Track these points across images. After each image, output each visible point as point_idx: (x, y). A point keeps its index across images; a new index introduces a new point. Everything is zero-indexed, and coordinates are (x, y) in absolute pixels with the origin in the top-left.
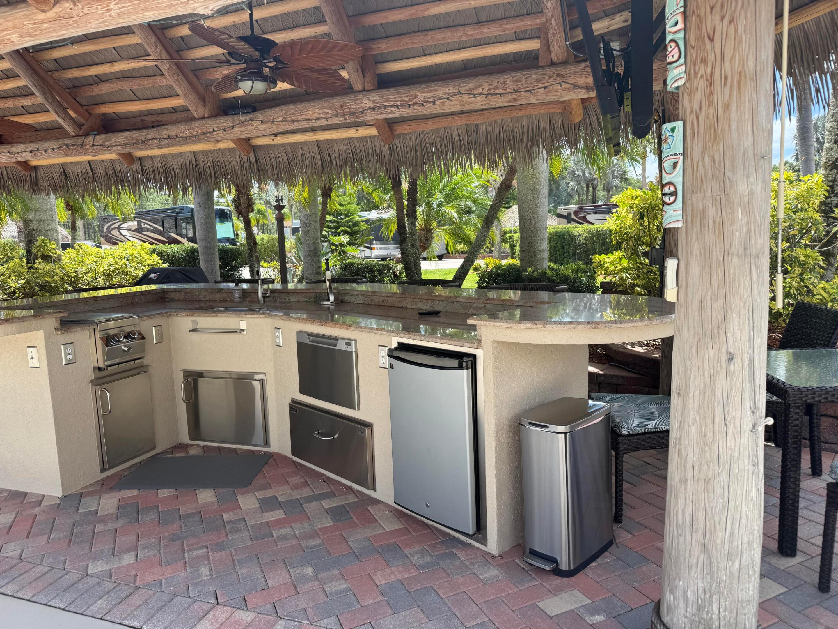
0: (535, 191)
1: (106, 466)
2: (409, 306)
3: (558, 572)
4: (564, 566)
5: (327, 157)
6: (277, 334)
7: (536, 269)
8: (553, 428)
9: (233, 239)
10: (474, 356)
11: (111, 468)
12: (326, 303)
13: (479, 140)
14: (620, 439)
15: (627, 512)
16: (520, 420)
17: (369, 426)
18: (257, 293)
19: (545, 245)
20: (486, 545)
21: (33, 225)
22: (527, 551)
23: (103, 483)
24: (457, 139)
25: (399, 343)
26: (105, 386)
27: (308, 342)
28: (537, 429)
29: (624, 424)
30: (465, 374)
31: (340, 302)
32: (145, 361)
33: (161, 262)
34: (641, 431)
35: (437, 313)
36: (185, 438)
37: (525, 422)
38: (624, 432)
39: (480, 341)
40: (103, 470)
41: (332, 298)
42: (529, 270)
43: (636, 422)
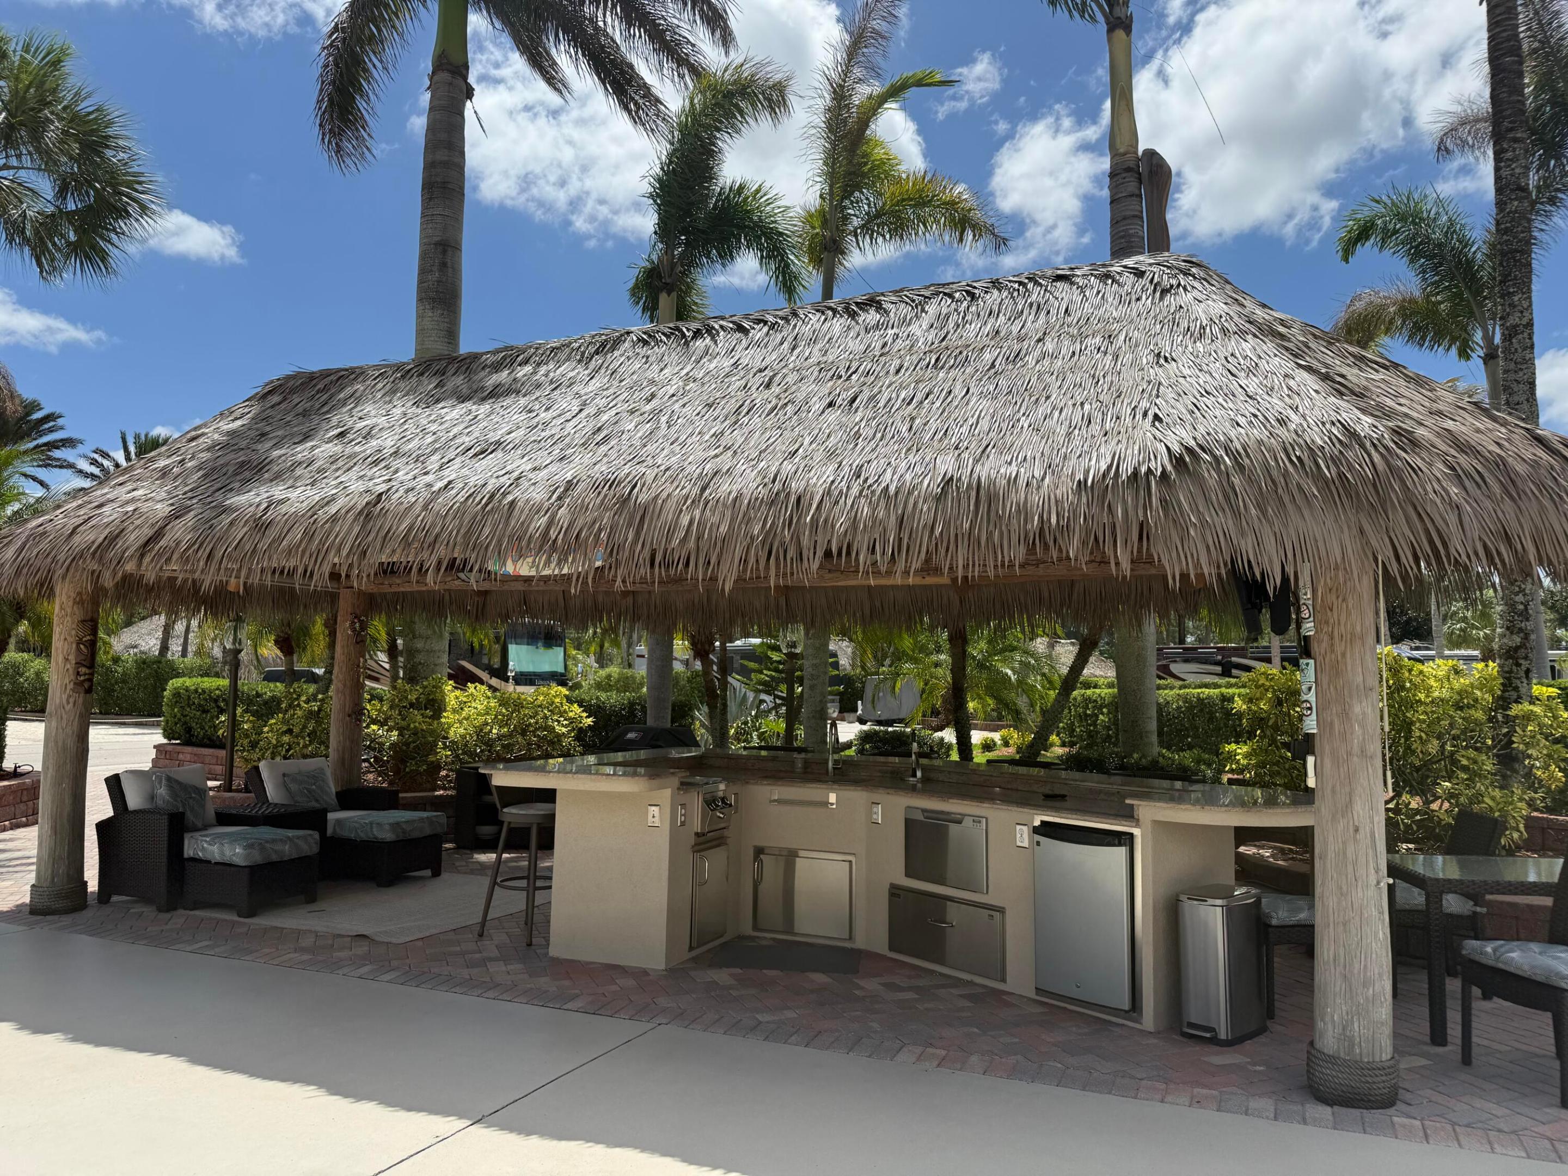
1: (694, 944)
3: (1214, 1041)
4: (1223, 1036)
5: (878, 604)
6: (875, 810)
7: (1144, 756)
8: (1211, 901)
9: (562, 675)
10: (1131, 835)
11: (698, 947)
12: (911, 779)
14: (1270, 929)
15: (1277, 1012)
16: (1177, 895)
17: (1001, 910)
18: (827, 763)
19: (1153, 726)
20: (1141, 1024)
21: (420, 658)
22: (1185, 1024)
23: (694, 959)
24: (1046, 595)
25: (1042, 822)
26: (702, 854)
27: (922, 818)
28: (1195, 902)
29: (1274, 914)
30: (1122, 851)
31: (926, 780)
32: (726, 833)
33: (585, 715)
34: (1291, 923)
36: (747, 930)
37: (1183, 898)
38: (1274, 922)
39: (1138, 820)
40: (691, 948)
41: (919, 774)
42: (1135, 756)
43: (1285, 914)
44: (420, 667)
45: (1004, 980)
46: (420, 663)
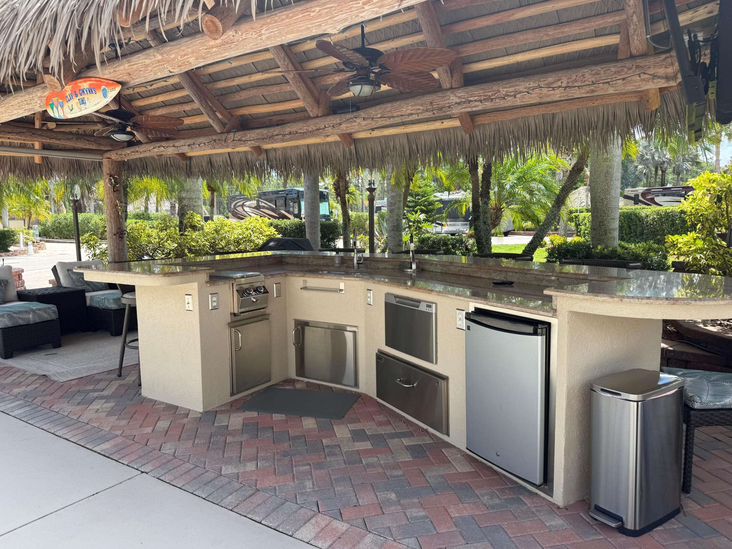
0: (608, 174)
1: (235, 391)
2: (483, 276)
3: (622, 530)
4: (630, 526)
5: (414, 147)
6: (369, 294)
7: (607, 247)
8: (625, 395)
9: (328, 216)
10: (549, 324)
11: (237, 393)
12: (409, 270)
13: (555, 128)
14: (692, 412)
15: (695, 484)
16: (592, 385)
17: (445, 378)
18: (353, 260)
19: (616, 224)
20: (552, 497)
21: (185, 202)
22: (593, 507)
23: (232, 404)
24: (533, 128)
25: (475, 308)
26: (238, 328)
27: (394, 303)
28: (609, 395)
29: (697, 399)
30: (539, 340)
31: (421, 270)
32: (268, 311)
33: (276, 233)
34: (715, 407)
35: (510, 284)
36: (293, 374)
37: (597, 388)
38: (697, 406)
39: (556, 310)
40: (232, 394)
41: (414, 266)
42: (599, 247)
43: (710, 398)
44: (185, 207)
45: (448, 434)
46: (185, 206)
